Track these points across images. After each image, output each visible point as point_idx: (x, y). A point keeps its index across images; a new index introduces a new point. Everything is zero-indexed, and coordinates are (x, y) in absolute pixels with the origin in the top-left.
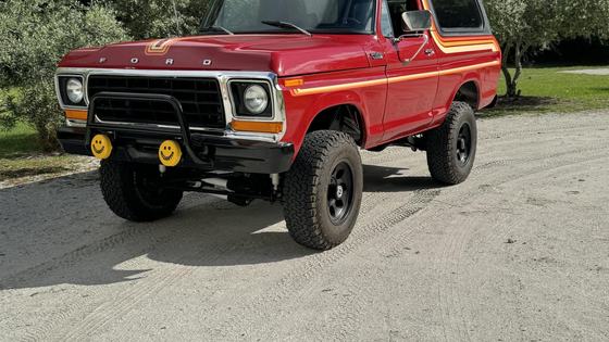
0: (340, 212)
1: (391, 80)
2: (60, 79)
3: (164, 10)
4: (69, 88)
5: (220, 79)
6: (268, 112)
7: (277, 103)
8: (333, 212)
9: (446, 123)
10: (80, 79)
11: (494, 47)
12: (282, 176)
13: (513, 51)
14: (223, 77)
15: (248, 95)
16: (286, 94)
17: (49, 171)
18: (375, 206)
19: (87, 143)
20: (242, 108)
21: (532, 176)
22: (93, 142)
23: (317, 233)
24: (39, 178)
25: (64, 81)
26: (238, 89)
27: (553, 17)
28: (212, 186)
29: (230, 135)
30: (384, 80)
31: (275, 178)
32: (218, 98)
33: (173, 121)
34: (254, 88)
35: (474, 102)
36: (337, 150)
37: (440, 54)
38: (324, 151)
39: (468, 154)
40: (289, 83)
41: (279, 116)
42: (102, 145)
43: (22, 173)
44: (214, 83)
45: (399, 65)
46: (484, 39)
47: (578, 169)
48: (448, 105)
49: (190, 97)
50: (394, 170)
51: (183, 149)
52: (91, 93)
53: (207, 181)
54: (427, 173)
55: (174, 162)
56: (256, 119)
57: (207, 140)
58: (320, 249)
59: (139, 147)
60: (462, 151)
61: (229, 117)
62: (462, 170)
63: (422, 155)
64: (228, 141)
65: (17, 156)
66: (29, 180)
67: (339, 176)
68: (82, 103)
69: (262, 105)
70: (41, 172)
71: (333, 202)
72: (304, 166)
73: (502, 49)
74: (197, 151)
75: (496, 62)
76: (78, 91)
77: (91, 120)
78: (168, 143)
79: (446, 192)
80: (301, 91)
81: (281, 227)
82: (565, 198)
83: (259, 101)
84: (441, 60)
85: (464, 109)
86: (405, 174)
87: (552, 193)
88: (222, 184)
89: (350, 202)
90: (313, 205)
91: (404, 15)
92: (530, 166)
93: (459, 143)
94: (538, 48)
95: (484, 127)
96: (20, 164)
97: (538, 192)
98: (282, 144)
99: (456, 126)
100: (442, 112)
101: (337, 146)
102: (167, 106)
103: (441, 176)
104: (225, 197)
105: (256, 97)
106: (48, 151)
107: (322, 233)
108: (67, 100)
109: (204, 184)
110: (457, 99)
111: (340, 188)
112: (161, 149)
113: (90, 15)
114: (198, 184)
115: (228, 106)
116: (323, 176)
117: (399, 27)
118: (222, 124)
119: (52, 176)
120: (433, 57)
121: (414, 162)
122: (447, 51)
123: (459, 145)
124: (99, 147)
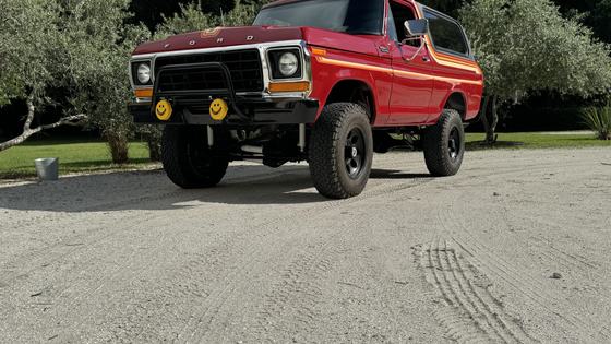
0: (354, 171)
1: (396, 71)
2: (133, 64)
4: (140, 72)
5: (261, 50)
6: (298, 73)
7: (305, 67)
8: (349, 170)
9: (440, 123)
10: (148, 63)
11: (478, 71)
14: (263, 48)
15: (283, 61)
16: (313, 60)
19: (152, 108)
20: (276, 73)
23: (336, 180)
25: (136, 65)
26: (274, 56)
29: (266, 95)
30: (390, 70)
32: (258, 65)
34: (287, 54)
35: (462, 112)
36: (353, 116)
37: (434, 63)
39: (457, 153)
40: (315, 51)
41: (305, 78)
43: (97, 170)
44: (255, 52)
45: (402, 61)
46: (469, 62)
48: (440, 109)
49: (237, 66)
51: (229, 105)
53: (247, 149)
55: (221, 116)
56: (289, 80)
60: (452, 150)
61: (267, 81)
62: (454, 165)
67: (354, 140)
68: (149, 83)
69: (293, 69)
71: (349, 161)
72: (323, 129)
75: (479, 83)
76: (146, 74)
78: (218, 101)
80: (325, 61)
83: (291, 66)
84: (435, 68)
85: (454, 115)
87: (528, 179)
89: (363, 164)
90: (333, 156)
91: (406, 23)
93: (450, 142)
97: (516, 179)
98: (310, 99)
99: (448, 127)
101: (352, 113)
105: (289, 62)
107: (340, 181)
108: (137, 81)
111: (354, 149)
115: (266, 73)
118: (261, 88)
120: (428, 64)
122: (438, 61)
123: (450, 145)
124: (161, 110)
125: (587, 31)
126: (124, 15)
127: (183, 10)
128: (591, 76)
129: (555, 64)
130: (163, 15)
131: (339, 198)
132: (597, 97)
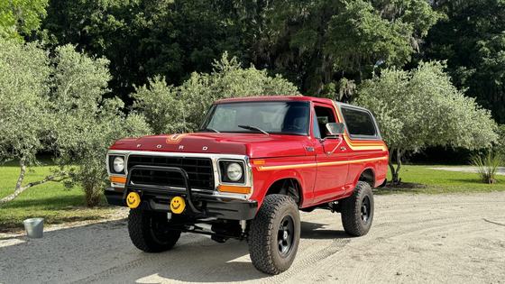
0: (285, 249)
1: (319, 164)
2: (110, 156)
3: (174, 118)
4: (115, 162)
5: (213, 159)
6: (242, 180)
7: (248, 175)
8: (280, 249)
9: (354, 195)
10: (123, 157)
11: (384, 148)
12: (248, 223)
13: (395, 152)
14: (215, 157)
15: (230, 169)
16: (254, 170)
17: (92, 218)
18: (307, 247)
19: (124, 198)
20: (225, 178)
21: (410, 233)
22: (128, 197)
23: (270, 262)
24: (85, 223)
25: (112, 158)
26: (224, 165)
27: (421, 132)
28: (201, 229)
29: (216, 194)
30: (315, 164)
31: (243, 224)
32: (211, 170)
33: (181, 184)
34: (234, 164)
35: (372, 182)
36: (285, 207)
37: (349, 150)
38: (276, 207)
39: (368, 216)
40: (256, 162)
41: (249, 183)
42: (134, 199)
43: (74, 219)
44: (209, 161)
45: (325, 155)
46: (377, 142)
47: (441, 230)
48: (355, 182)
49: (193, 169)
50: (320, 226)
51: (187, 203)
52: (129, 166)
53: (198, 225)
54: (342, 229)
55: (179, 211)
56: (235, 185)
57: (202, 197)
58: (271, 274)
59: (157, 201)
60: (364, 214)
61: (217, 183)
62: (365, 227)
63: (338, 216)
64: (215, 198)
65: (71, 209)
66: (78, 224)
67: (285, 225)
68: (123, 172)
69: (238, 176)
70: (87, 219)
71: (281, 242)
72: (263, 217)
73: (389, 150)
74: (195, 204)
75: (385, 158)
76: (120, 165)
77: (128, 184)
78: (177, 198)
79: (355, 242)
80: (263, 168)
81: (246, 258)
82: (434, 248)
83: (236, 174)
84: (350, 154)
85: (365, 187)
86: (327, 228)
87: (425, 244)
88: (208, 227)
89: (292, 242)
90: (269, 243)
91: (327, 125)
92: (409, 227)
93: (362, 209)
94: (412, 151)
95: (378, 200)
96: (72, 214)
97: (415, 244)
98: (250, 201)
99: (360, 197)
100: (351, 186)
101: (284, 205)
102: (178, 174)
103: (351, 231)
104: (210, 236)
105: (235, 171)
106: (91, 206)
107: (273, 262)
108: (113, 170)
109: (196, 227)
110: (360, 179)
111: (285, 232)
112: (172, 202)
113: (129, 119)
114: (192, 228)
115: (217, 176)
116: (275, 224)
117: (324, 132)
118: (213, 188)
119: (94, 222)
120: (345, 152)
121: (333, 221)
122: (354, 148)
123: (362, 210)
124: (131, 200)
125: (472, 100)
126: (103, 92)
127: (151, 83)
128: (475, 135)
129: (446, 128)
130: (134, 85)
131: (272, 275)
132: (481, 150)
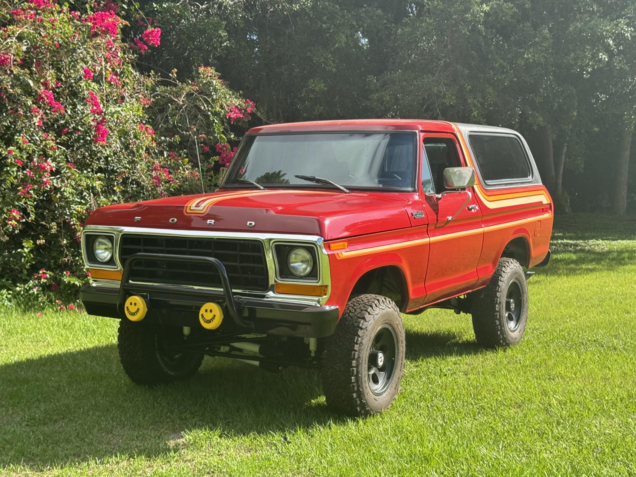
1: (433, 239)
2: (87, 237)
5: (264, 243)
6: (314, 274)
7: (323, 267)
10: (111, 239)
11: (544, 198)
12: (320, 343)
15: (293, 257)
16: (332, 258)
20: (285, 271)
22: (127, 304)
25: (91, 240)
26: (283, 251)
28: (241, 350)
29: (272, 297)
30: (426, 240)
31: (312, 343)
32: (262, 261)
34: (299, 251)
35: (524, 260)
37: (484, 210)
40: (334, 246)
41: (324, 278)
42: (136, 308)
44: (258, 246)
46: (533, 190)
48: (494, 262)
49: (233, 258)
51: (225, 311)
52: (123, 253)
53: (237, 345)
56: (300, 282)
57: (248, 303)
61: (272, 278)
64: (270, 305)
68: (111, 262)
69: (307, 268)
71: (375, 369)
73: (554, 200)
75: (547, 215)
76: (105, 250)
77: (125, 281)
78: (209, 306)
80: (345, 254)
84: (486, 216)
88: (254, 348)
91: (446, 170)
98: (326, 308)
99: (504, 284)
104: (257, 363)
105: (301, 260)
109: (233, 349)
111: (381, 355)
112: (202, 311)
114: (227, 349)
115: (272, 267)
117: (441, 183)
118: (266, 287)
120: (477, 213)
122: (492, 205)
123: (508, 308)
124: (133, 309)
